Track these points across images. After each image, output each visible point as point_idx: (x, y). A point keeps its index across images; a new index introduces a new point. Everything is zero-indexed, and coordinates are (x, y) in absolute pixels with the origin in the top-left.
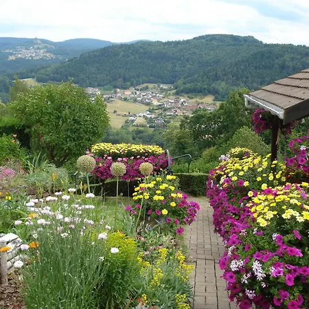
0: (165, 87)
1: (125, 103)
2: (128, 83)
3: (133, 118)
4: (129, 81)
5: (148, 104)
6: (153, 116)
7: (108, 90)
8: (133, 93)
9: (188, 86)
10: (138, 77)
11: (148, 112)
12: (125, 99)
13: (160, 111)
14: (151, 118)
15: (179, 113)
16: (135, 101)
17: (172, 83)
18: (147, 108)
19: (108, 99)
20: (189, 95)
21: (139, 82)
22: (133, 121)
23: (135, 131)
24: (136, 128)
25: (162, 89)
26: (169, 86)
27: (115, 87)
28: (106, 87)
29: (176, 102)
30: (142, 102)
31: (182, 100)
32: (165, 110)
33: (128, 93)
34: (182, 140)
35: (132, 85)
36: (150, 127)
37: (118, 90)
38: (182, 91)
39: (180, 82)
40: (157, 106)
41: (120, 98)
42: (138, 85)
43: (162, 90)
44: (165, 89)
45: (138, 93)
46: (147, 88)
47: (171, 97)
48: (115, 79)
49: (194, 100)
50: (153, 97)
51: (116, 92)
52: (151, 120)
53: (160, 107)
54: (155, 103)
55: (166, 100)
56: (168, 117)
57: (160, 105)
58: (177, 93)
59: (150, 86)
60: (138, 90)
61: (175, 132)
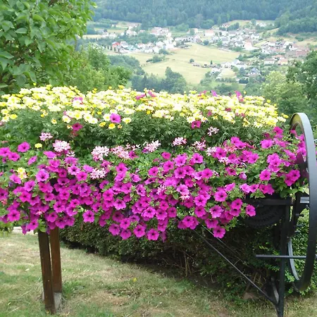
0: (262, 24)
1: (205, 48)
2: (211, 21)
3: (215, 70)
4: (211, 17)
5: (238, 50)
6: (245, 66)
7: (182, 30)
8: (216, 34)
9: (297, 22)
10: (224, 10)
11: (239, 62)
12: (206, 43)
13: (255, 59)
14: (242, 69)
15: (283, 61)
16: (220, 45)
17: (271, 18)
18: (237, 55)
19: (183, 43)
20: (299, 35)
21: (226, 19)
22: (216, 74)
23: (220, 88)
24: (220, 84)
25: (258, 27)
26: (269, 22)
27: (193, 26)
28: (180, 26)
29: (279, 45)
30: (229, 47)
31: (287, 43)
32: (262, 58)
33: (210, 35)
34: (290, 100)
35: (216, 23)
36: (240, 82)
37: (196, 30)
38: (288, 31)
39: (284, 16)
40: (251, 52)
41: (199, 42)
42: (223, 22)
43: (259, 29)
44: (262, 28)
45: (224, 33)
46: (236, 27)
47: (272, 38)
48: (192, 15)
49: (305, 43)
50: (245, 39)
51: (192, 34)
52: (242, 73)
53: (255, 53)
54: (249, 47)
55: (264, 42)
56: (267, 67)
57: (255, 51)
58: (281, 33)
59: (242, 23)
60: (224, 29)
61: (278, 87)
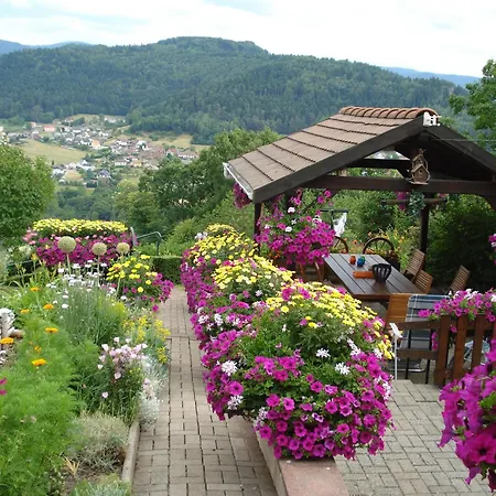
0: (112, 120)
1: (44, 145)
2: (51, 114)
3: (58, 171)
4: (52, 109)
5: (84, 148)
6: (93, 168)
7: (16, 124)
8: (58, 130)
9: (150, 119)
10: (67, 102)
11: (85, 162)
12: (46, 140)
13: (105, 160)
14: (89, 171)
15: (136, 162)
16: (62, 142)
17: (122, 113)
18: (83, 154)
19: (17, 139)
20: (152, 134)
21: (69, 110)
22: (59, 176)
23: (64, 193)
24: (64, 188)
25: (107, 123)
26: (120, 118)
27: (29, 119)
28: (14, 119)
29: (131, 144)
30: (74, 145)
31: (140, 143)
32: (112, 159)
33: (50, 129)
34: (141, 209)
35: (57, 116)
36: (88, 186)
37: (34, 125)
38: (141, 128)
39: (136, 113)
40: (99, 151)
41: (37, 138)
42: (65, 116)
43: (108, 126)
44: (112, 124)
45: (67, 129)
46: (82, 122)
47: (122, 136)
48: (28, 107)
49: (159, 142)
50: (92, 136)
51: (29, 128)
52: (89, 175)
53: (104, 153)
54: (97, 146)
55: (113, 141)
56: (118, 170)
57: (104, 150)
58: (134, 131)
59: (88, 118)
60: (67, 125)
61: (131, 196)
